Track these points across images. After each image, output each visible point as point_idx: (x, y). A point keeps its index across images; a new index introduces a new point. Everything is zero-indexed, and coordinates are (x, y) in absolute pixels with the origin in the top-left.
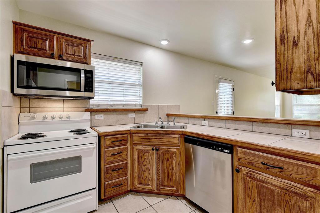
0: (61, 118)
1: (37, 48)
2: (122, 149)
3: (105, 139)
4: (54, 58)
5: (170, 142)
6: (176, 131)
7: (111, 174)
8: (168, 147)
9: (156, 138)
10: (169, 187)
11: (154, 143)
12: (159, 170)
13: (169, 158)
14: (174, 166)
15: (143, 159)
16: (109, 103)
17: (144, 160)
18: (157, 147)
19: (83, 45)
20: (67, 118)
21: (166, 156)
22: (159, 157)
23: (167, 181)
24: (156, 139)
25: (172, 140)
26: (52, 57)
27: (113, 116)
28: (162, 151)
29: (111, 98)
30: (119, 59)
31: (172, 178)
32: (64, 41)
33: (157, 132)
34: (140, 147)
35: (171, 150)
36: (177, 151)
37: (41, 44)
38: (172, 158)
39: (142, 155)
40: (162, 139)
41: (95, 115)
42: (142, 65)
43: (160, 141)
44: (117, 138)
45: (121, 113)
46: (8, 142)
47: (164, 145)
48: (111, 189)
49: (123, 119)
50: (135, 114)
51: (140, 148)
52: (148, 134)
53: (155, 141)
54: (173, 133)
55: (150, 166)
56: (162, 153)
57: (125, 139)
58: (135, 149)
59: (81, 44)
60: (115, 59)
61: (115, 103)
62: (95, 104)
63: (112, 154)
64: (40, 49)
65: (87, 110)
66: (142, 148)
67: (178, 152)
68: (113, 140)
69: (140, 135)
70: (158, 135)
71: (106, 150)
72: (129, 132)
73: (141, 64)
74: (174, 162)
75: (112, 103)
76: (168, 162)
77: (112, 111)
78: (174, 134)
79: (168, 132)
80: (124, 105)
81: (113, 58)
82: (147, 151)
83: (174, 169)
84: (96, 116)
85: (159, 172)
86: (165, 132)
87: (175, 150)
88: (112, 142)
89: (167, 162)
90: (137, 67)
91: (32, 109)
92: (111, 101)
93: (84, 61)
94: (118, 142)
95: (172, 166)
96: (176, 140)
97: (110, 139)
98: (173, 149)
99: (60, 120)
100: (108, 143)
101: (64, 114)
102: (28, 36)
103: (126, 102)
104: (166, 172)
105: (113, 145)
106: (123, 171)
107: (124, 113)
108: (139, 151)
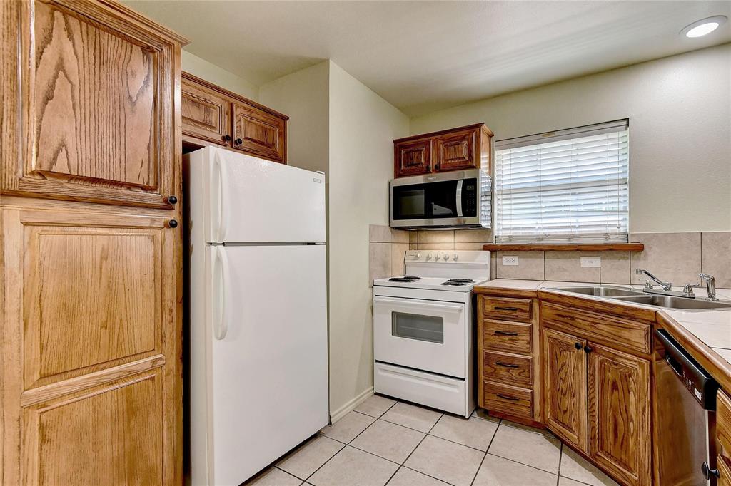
0: (446, 259)
1: (412, 165)
2: (519, 327)
3: (484, 300)
4: (431, 173)
5: (620, 339)
6: (636, 309)
7: (495, 370)
8: (616, 352)
9: (586, 319)
10: (619, 465)
11: (583, 332)
12: (594, 404)
13: (619, 383)
14: (632, 410)
15: (560, 363)
16: (536, 233)
17: (562, 366)
18: (590, 344)
19: (467, 137)
20: (454, 259)
21: (610, 374)
22: (594, 371)
23: (612, 442)
24: (586, 323)
25: (626, 334)
26: (427, 171)
27: (539, 260)
28: (601, 358)
29: (539, 221)
30: (557, 134)
31: (625, 442)
32: (442, 142)
33: (587, 305)
34: (554, 334)
35: (623, 360)
36: (640, 370)
37: (417, 157)
38: (625, 386)
39: (558, 353)
40: (601, 327)
41: (502, 258)
42: (628, 125)
43: (596, 331)
44: (506, 303)
45: (559, 256)
46: (377, 282)
47: (605, 343)
48: (495, 397)
49: (564, 270)
50: (601, 259)
51: (555, 336)
52: (569, 306)
53: (584, 327)
54: (629, 314)
55: (573, 386)
56: (601, 363)
57: (524, 309)
58: (545, 335)
59: (464, 138)
60: (549, 135)
61: (551, 232)
62: (505, 236)
63: (496, 332)
64: (416, 165)
65: (485, 248)
66: (558, 337)
67: (643, 375)
68: (498, 305)
69: (555, 306)
70: (591, 314)
71: (486, 320)
72: (535, 295)
73: (625, 123)
74: (632, 398)
75: (541, 232)
76: (616, 393)
77: (534, 250)
78: (633, 318)
79: (615, 310)
80: (570, 237)
81: (540, 136)
82: (568, 347)
83: (632, 420)
84: (504, 258)
85: (593, 409)
86: (606, 309)
87: (634, 365)
88: (496, 308)
89: (612, 393)
90: (615, 135)
91: (420, 246)
92: (539, 228)
93: (469, 164)
94: (511, 311)
95: (626, 406)
96: (638, 337)
97: (492, 302)
98: (629, 361)
99: (445, 262)
100: (489, 308)
101: (451, 253)
102: (407, 153)
103: (580, 230)
104: (609, 415)
105: (499, 315)
106: (519, 374)
107: (568, 255)
108: (554, 342)
